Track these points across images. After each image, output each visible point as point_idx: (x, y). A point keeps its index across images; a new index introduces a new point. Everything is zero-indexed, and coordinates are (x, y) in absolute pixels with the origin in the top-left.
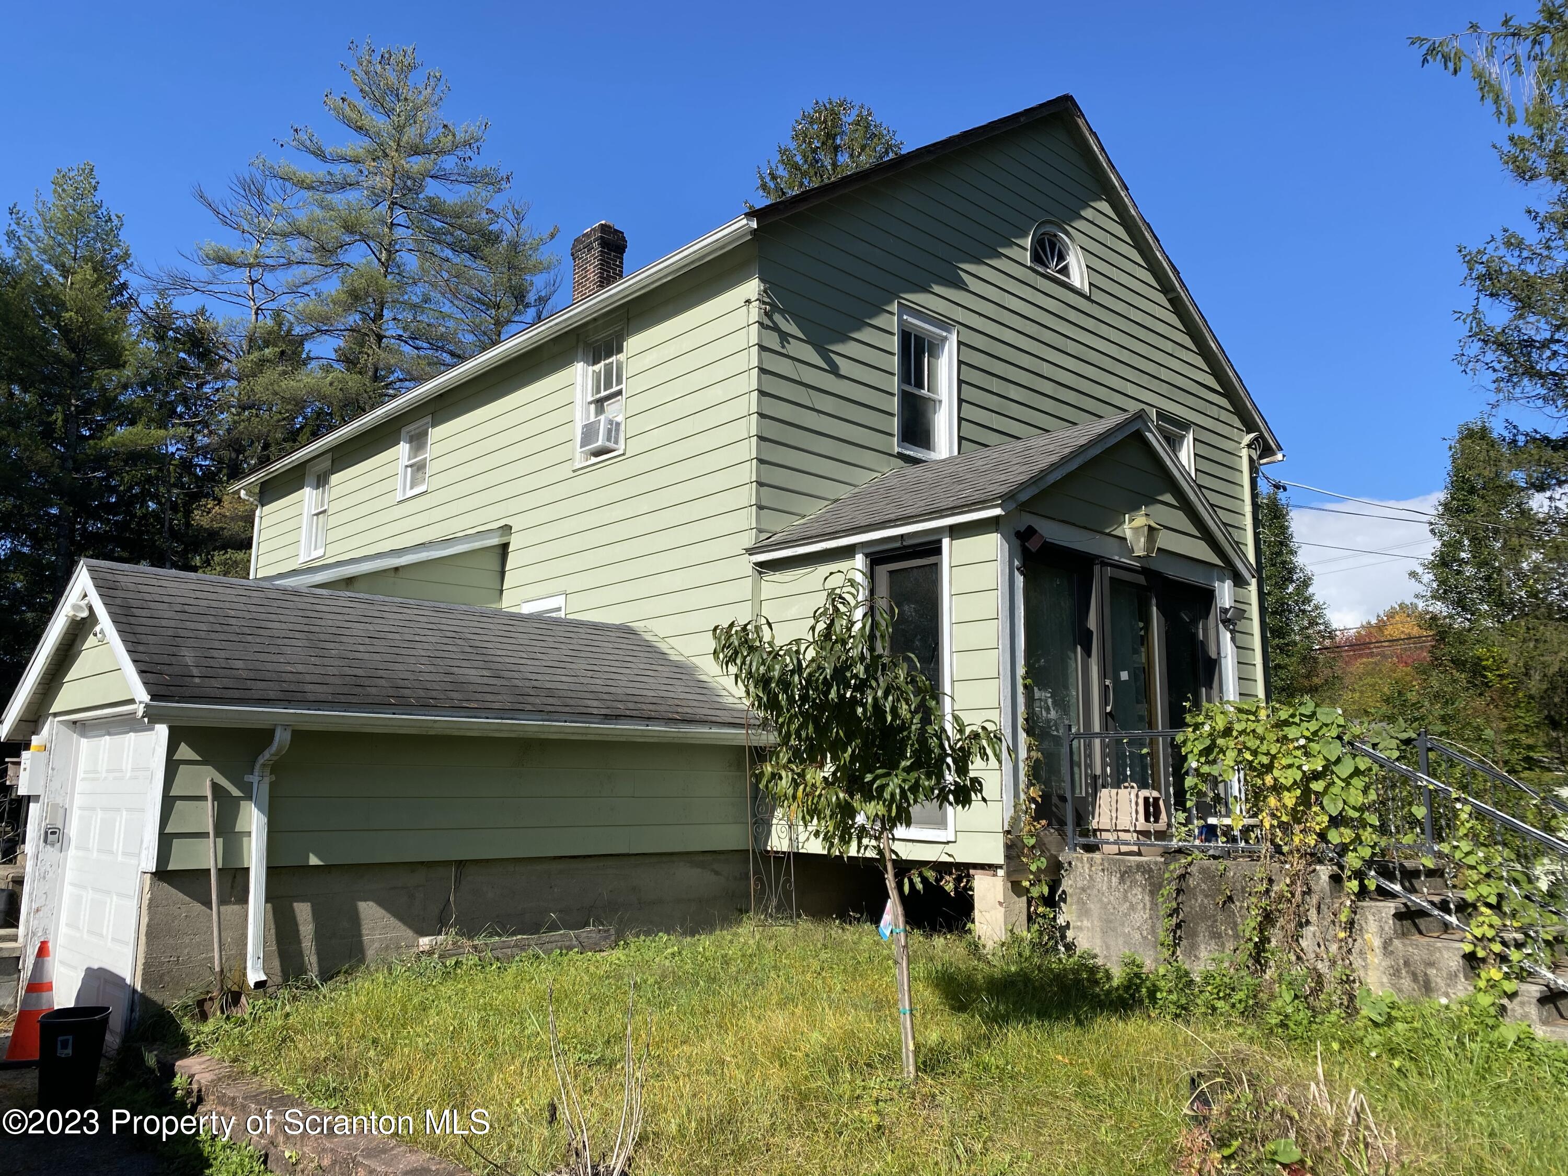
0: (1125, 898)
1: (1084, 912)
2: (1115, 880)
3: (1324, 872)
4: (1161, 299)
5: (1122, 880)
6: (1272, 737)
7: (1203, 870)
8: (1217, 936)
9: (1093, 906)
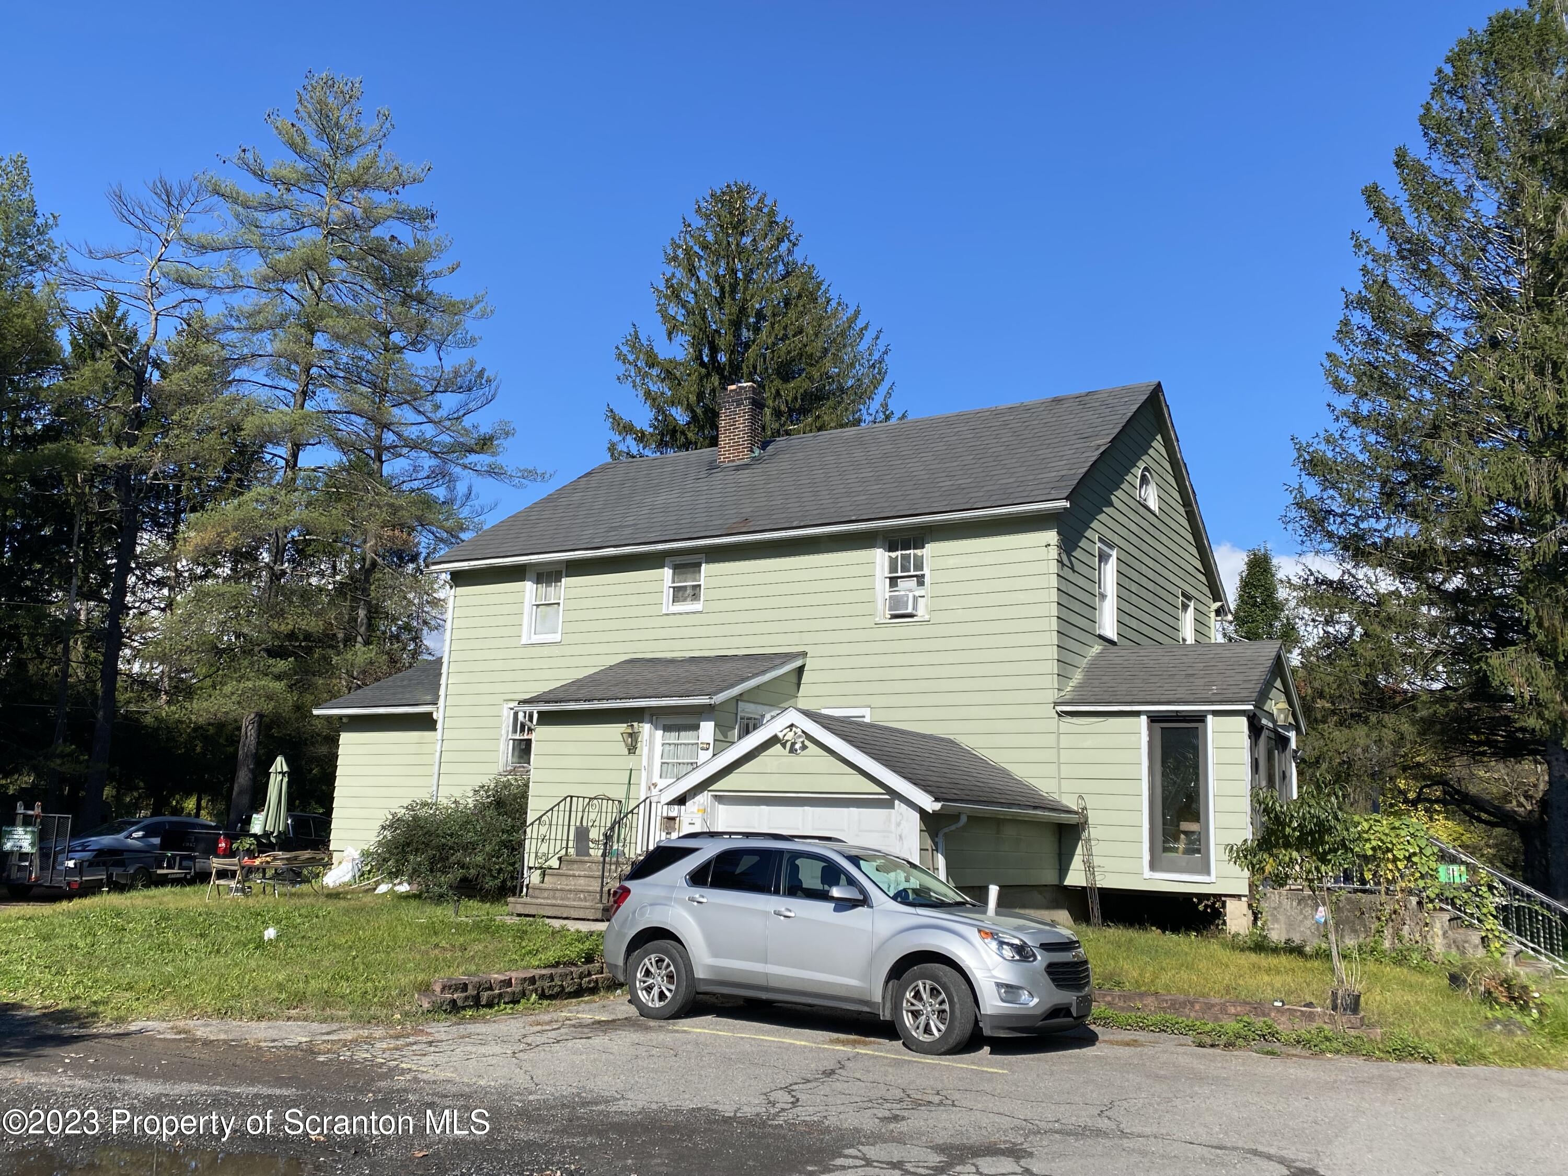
0: (1301, 913)
1: (1276, 920)
2: (1295, 904)
3: (1414, 900)
4: (1182, 510)
5: (1299, 903)
6: (1393, 835)
7: (1347, 899)
8: (1355, 931)
9: (1282, 918)
